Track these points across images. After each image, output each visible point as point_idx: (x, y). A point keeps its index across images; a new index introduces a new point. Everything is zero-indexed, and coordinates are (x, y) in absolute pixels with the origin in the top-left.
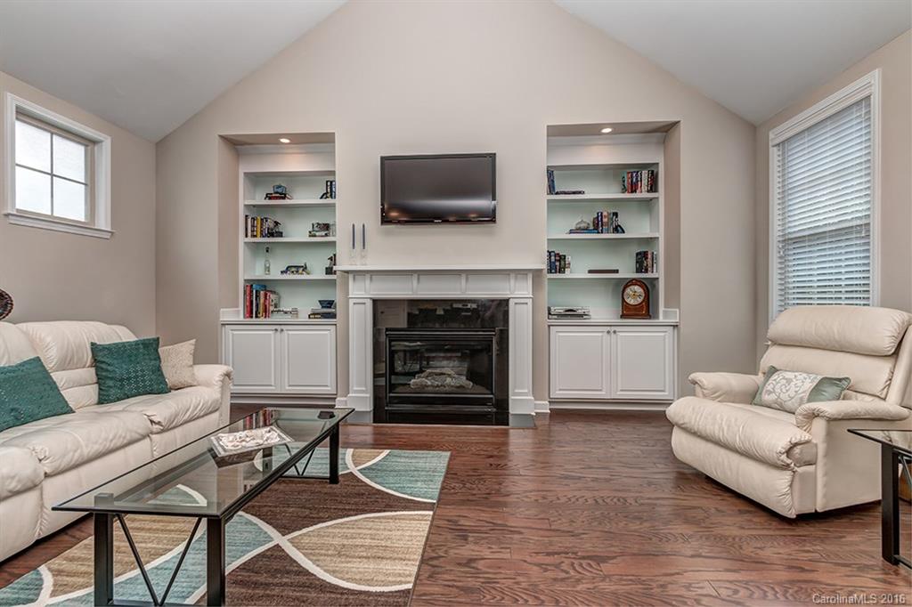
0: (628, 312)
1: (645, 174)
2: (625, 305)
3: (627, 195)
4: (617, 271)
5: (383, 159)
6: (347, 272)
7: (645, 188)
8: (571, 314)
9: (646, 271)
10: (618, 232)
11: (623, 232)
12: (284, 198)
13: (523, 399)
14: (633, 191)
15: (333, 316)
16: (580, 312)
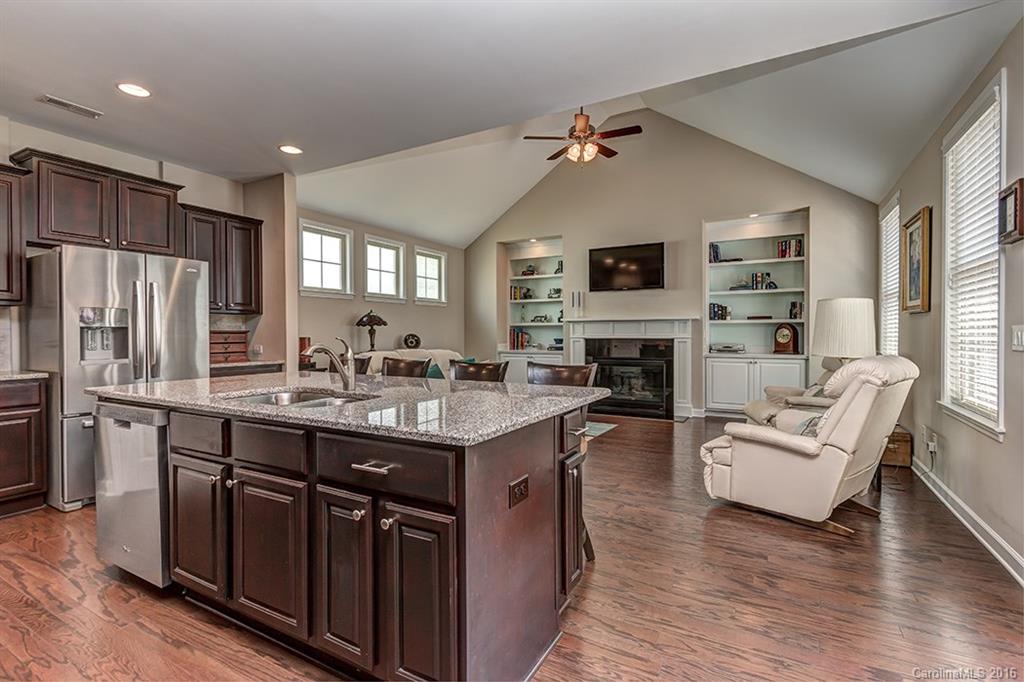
0: (779, 349)
1: (793, 243)
2: (777, 344)
3: (780, 260)
4: (770, 318)
5: (590, 251)
6: (570, 322)
7: (793, 253)
8: (727, 350)
9: (795, 317)
10: (770, 287)
11: (776, 287)
12: (532, 274)
13: (685, 407)
14: (783, 256)
15: (561, 349)
16: (735, 348)
